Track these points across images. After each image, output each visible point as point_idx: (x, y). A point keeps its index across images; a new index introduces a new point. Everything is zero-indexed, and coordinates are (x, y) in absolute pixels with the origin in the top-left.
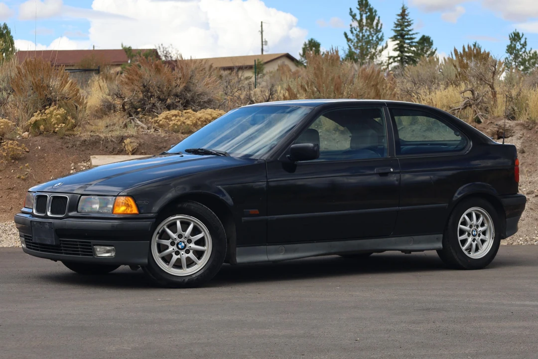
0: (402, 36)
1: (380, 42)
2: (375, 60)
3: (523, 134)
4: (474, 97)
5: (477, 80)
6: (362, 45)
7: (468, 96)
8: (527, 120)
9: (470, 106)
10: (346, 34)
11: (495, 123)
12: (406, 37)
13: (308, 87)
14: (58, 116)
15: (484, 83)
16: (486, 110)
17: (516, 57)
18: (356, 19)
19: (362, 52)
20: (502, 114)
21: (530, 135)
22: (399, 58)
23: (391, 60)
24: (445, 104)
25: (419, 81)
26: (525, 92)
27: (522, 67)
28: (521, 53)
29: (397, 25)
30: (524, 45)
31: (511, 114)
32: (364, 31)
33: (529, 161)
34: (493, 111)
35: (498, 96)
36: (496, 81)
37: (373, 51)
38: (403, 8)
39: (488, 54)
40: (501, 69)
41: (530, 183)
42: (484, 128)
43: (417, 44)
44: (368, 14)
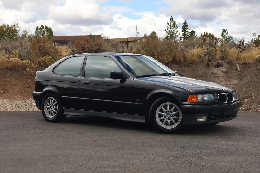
0: (185, 30)
1: (177, 33)
2: (175, 39)
3: (227, 66)
4: (208, 52)
5: (209, 45)
6: (171, 34)
7: (206, 51)
8: (229, 60)
9: (207, 55)
10: (166, 30)
11: (216, 61)
12: (186, 31)
13: (145, 48)
14: (48, 59)
15: (212, 46)
16: (213, 56)
17: (224, 37)
18: (169, 25)
19: (171, 36)
20: (219, 58)
21: (230, 66)
22: (184, 38)
23: (181, 39)
24: (197, 54)
25: (187, 45)
26: (228, 49)
27: (226, 41)
28: (226, 36)
29: (183, 27)
30: (227, 34)
31: (222, 58)
32: (172, 29)
33: (229, 76)
34: (215, 57)
35: (217, 51)
36: (216, 45)
37: (175, 36)
38: (185, 21)
39: (214, 35)
40: (219, 41)
41: (229, 85)
42: (212, 63)
43: (190, 33)
44: (173, 23)
